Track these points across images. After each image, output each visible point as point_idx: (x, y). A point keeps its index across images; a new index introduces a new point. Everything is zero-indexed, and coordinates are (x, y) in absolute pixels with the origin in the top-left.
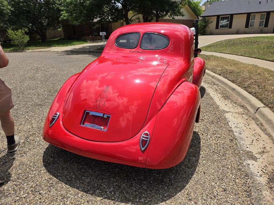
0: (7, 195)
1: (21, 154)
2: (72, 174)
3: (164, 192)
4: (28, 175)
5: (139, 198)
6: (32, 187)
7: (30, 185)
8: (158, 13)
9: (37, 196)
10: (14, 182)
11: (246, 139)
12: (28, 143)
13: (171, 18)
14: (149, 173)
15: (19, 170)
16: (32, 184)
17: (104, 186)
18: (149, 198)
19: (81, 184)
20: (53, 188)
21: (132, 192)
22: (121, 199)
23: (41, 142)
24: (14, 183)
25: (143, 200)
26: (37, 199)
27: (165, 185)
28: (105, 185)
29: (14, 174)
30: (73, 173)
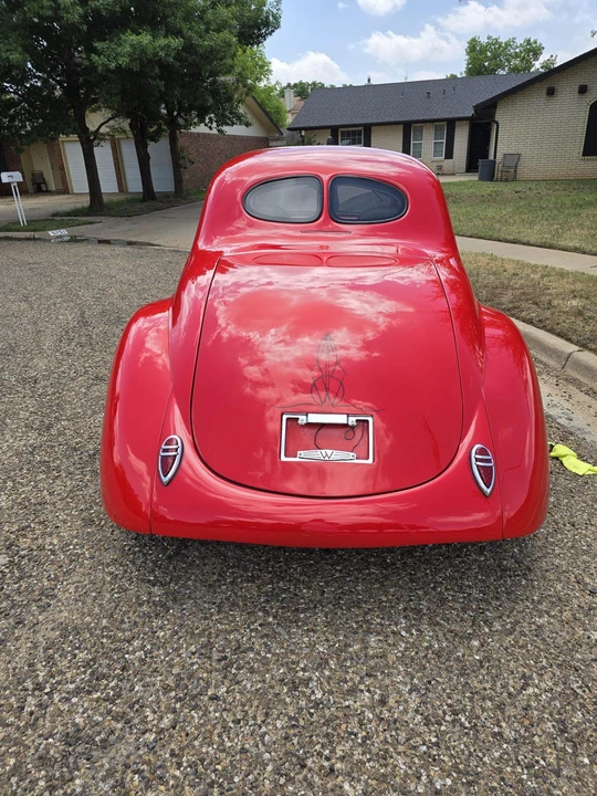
0: (102, 741)
1: (34, 601)
2: (260, 614)
3: (528, 593)
4: (123, 657)
5: (485, 624)
6: (167, 689)
7: (154, 685)
8: (175, 113)
9: (211, 709)
10: (89, 693)
11: (589, 429)
12: (29, 560)
13: (215, 131)
14: (458, 556)
15: (77, 652)
16: (159, 678)
17: (378, 621)
18: (508, 617)
19: (311, 634)
20: (238, 669)
21: (457, 615)
22: (447, 639)
23: (75, 548)
24: (95, 696)
25: (497, 626)
26: (217, 715)
27: (518, 575)
28: (378, 617)
29: (69, 668)
30: (260, 610)
